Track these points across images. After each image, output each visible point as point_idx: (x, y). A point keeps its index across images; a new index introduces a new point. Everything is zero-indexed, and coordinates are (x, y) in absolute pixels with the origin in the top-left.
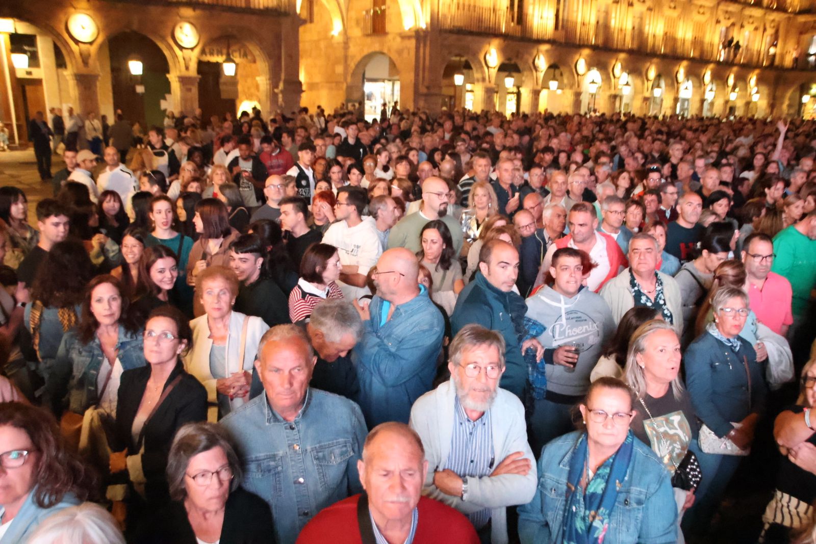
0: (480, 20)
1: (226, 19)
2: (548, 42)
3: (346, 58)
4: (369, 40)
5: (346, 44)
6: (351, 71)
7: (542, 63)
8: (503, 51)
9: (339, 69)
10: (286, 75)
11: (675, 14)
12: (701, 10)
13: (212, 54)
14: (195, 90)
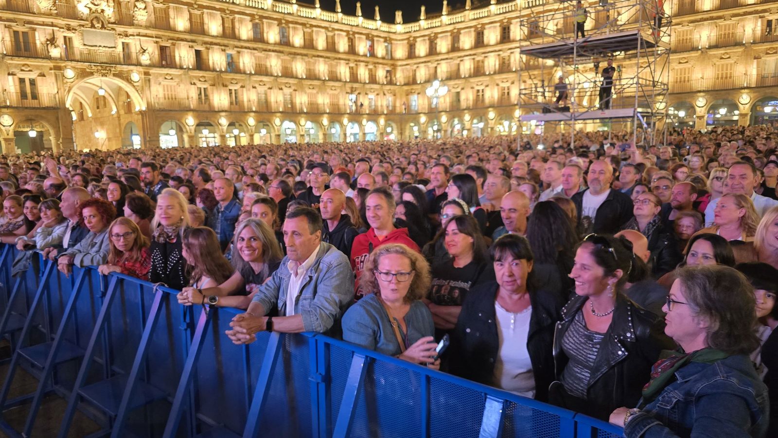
0: (179, 104)
1: (27, 112)
2: (226, 111)
3: (120, 124)
4: (127, 116)
5: (119, 117)
6: (122, 131)
7: (224, 121)
8: (196, 117)
9: (118, 130)
10: (63, 135)
11: (314, 91)
12: (333, 88)
13: (24, 127)
14: (13, 144)
